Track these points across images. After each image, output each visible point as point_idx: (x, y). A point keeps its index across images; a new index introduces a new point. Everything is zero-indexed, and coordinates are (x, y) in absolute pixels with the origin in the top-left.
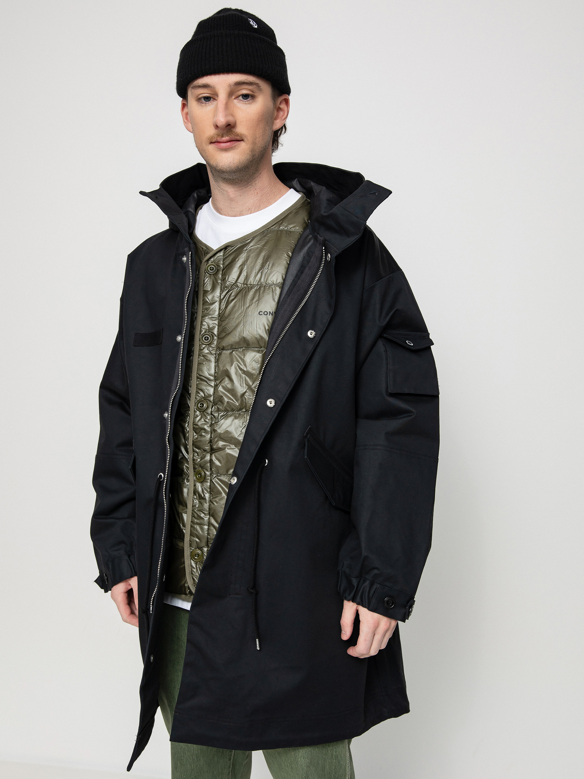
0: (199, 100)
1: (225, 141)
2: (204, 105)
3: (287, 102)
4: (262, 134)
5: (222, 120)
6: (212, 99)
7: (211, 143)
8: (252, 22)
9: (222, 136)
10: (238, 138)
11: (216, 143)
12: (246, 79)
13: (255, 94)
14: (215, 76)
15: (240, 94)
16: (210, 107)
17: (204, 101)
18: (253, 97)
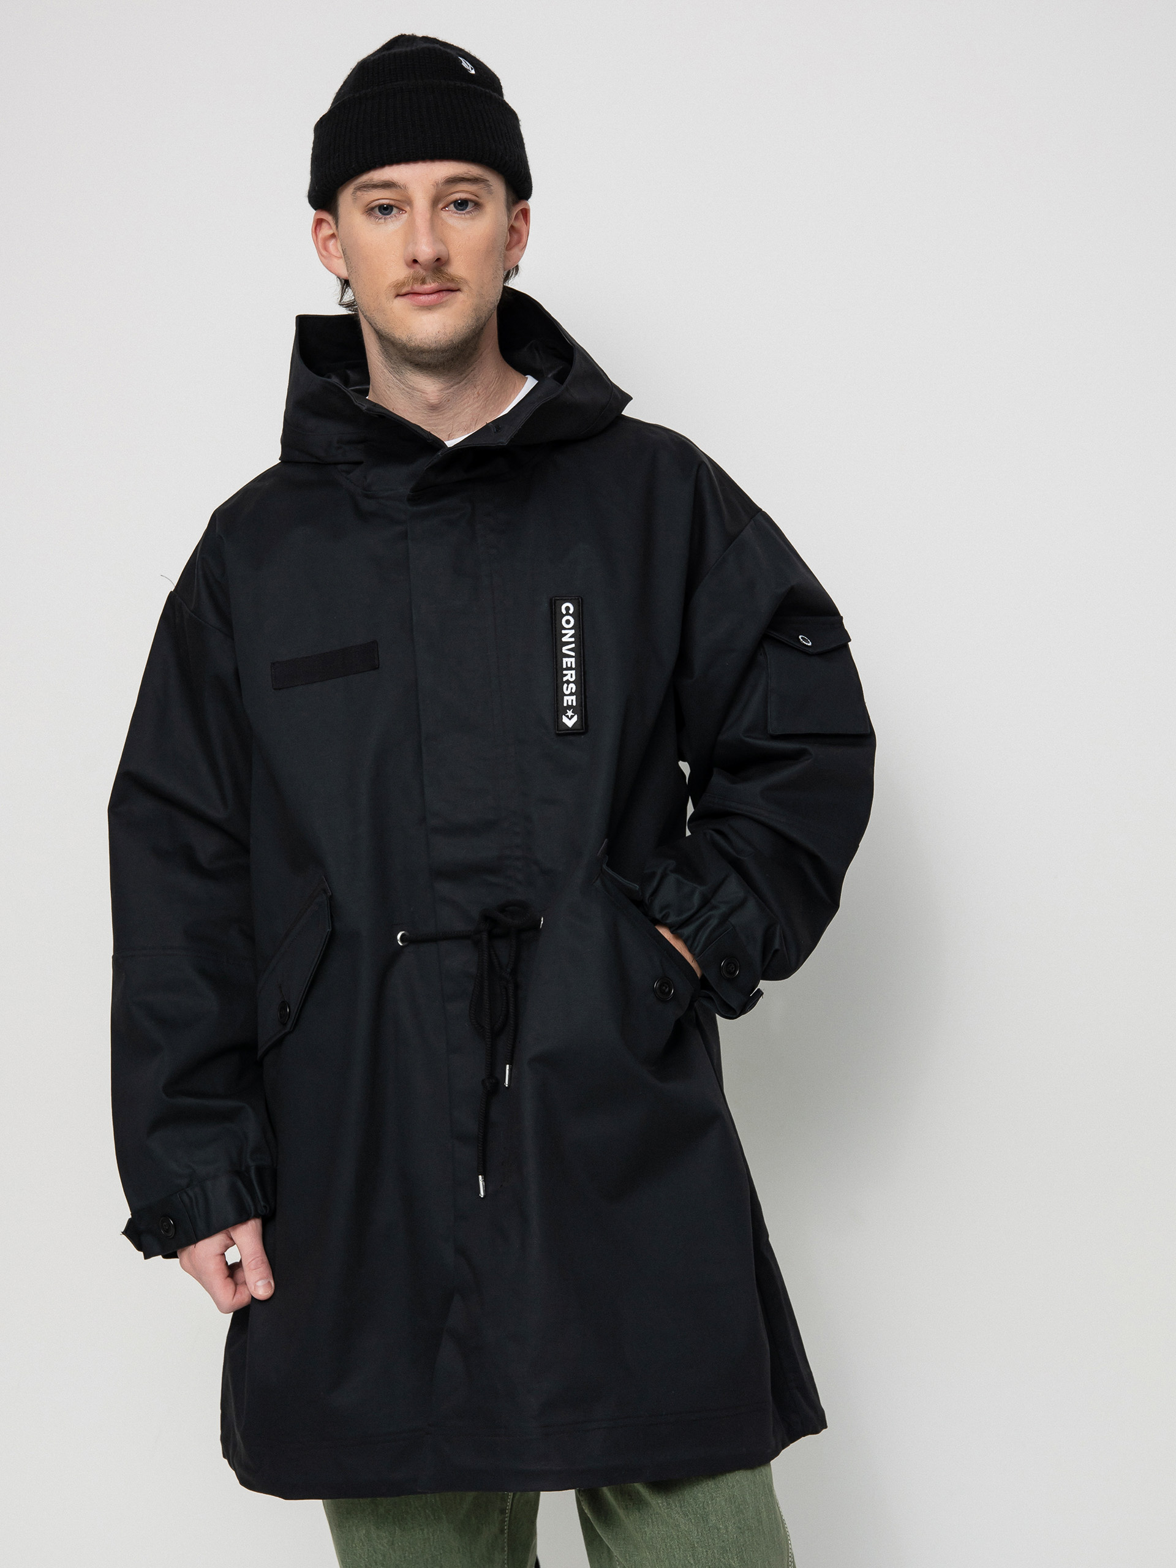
0: (369, 211)
1: (428, 291)
2: (383, 220)
3: (525, 213)
4: (493, 277)
5: (425, 251)
6: (395, 211)
7: (398, 295)
8: (466, 64)
9: (423, 282)
10: (452, 285)
11: (410, 296)
12: (466, 171)
13: (481, 201)
14: (408, 166)
16: (393, 226)
17: (380, 214)
18: (478, 205)
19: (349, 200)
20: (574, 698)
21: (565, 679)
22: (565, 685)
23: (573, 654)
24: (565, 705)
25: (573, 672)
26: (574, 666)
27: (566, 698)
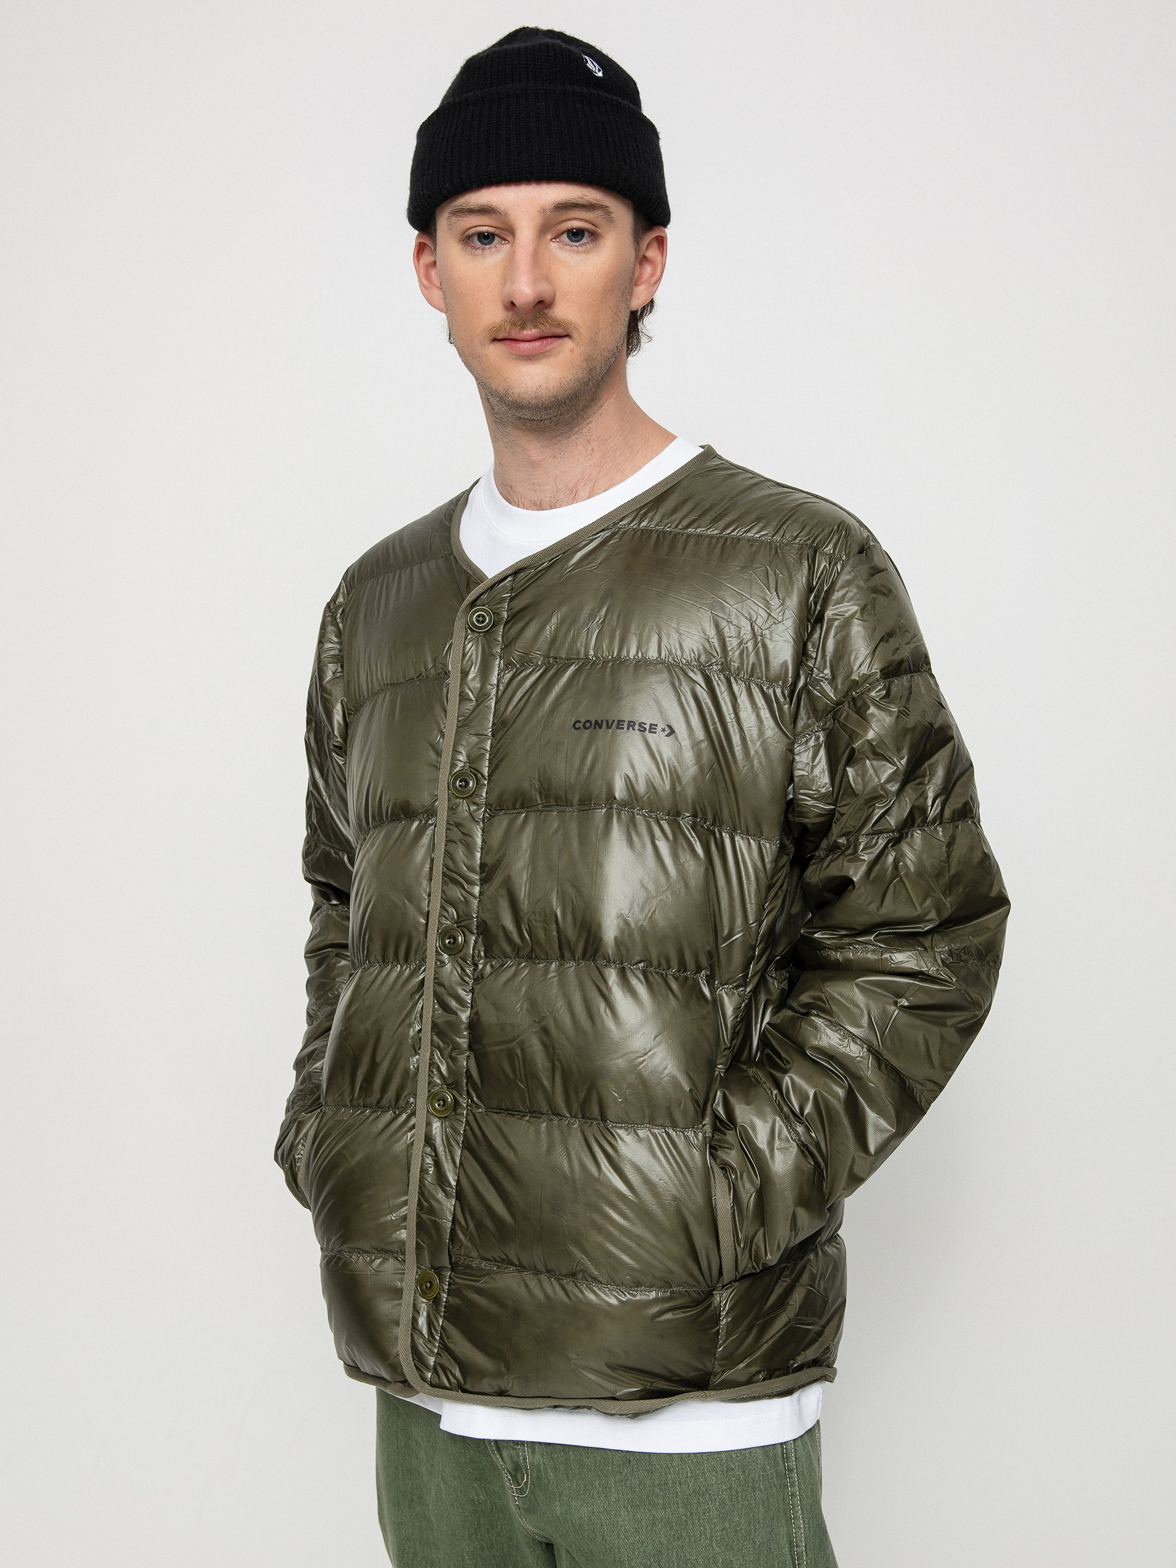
0: (466, 239)
1: (529, 338)
2: (480, 252)
3: (661, 242)
4: (611, 320)
5: (525, 290)
6: (497, 239)
7: (495, 340)
8: (591, 65)
9: (523, 327)
10: (559, 331)
11: (507, 342)
12: (581, 196)
13: (599, 231)
14: (510, 188)
15: (564, 229)
16: (494, 257)
17: (479, 244)
18: (595, 236)
19: (444, 223)
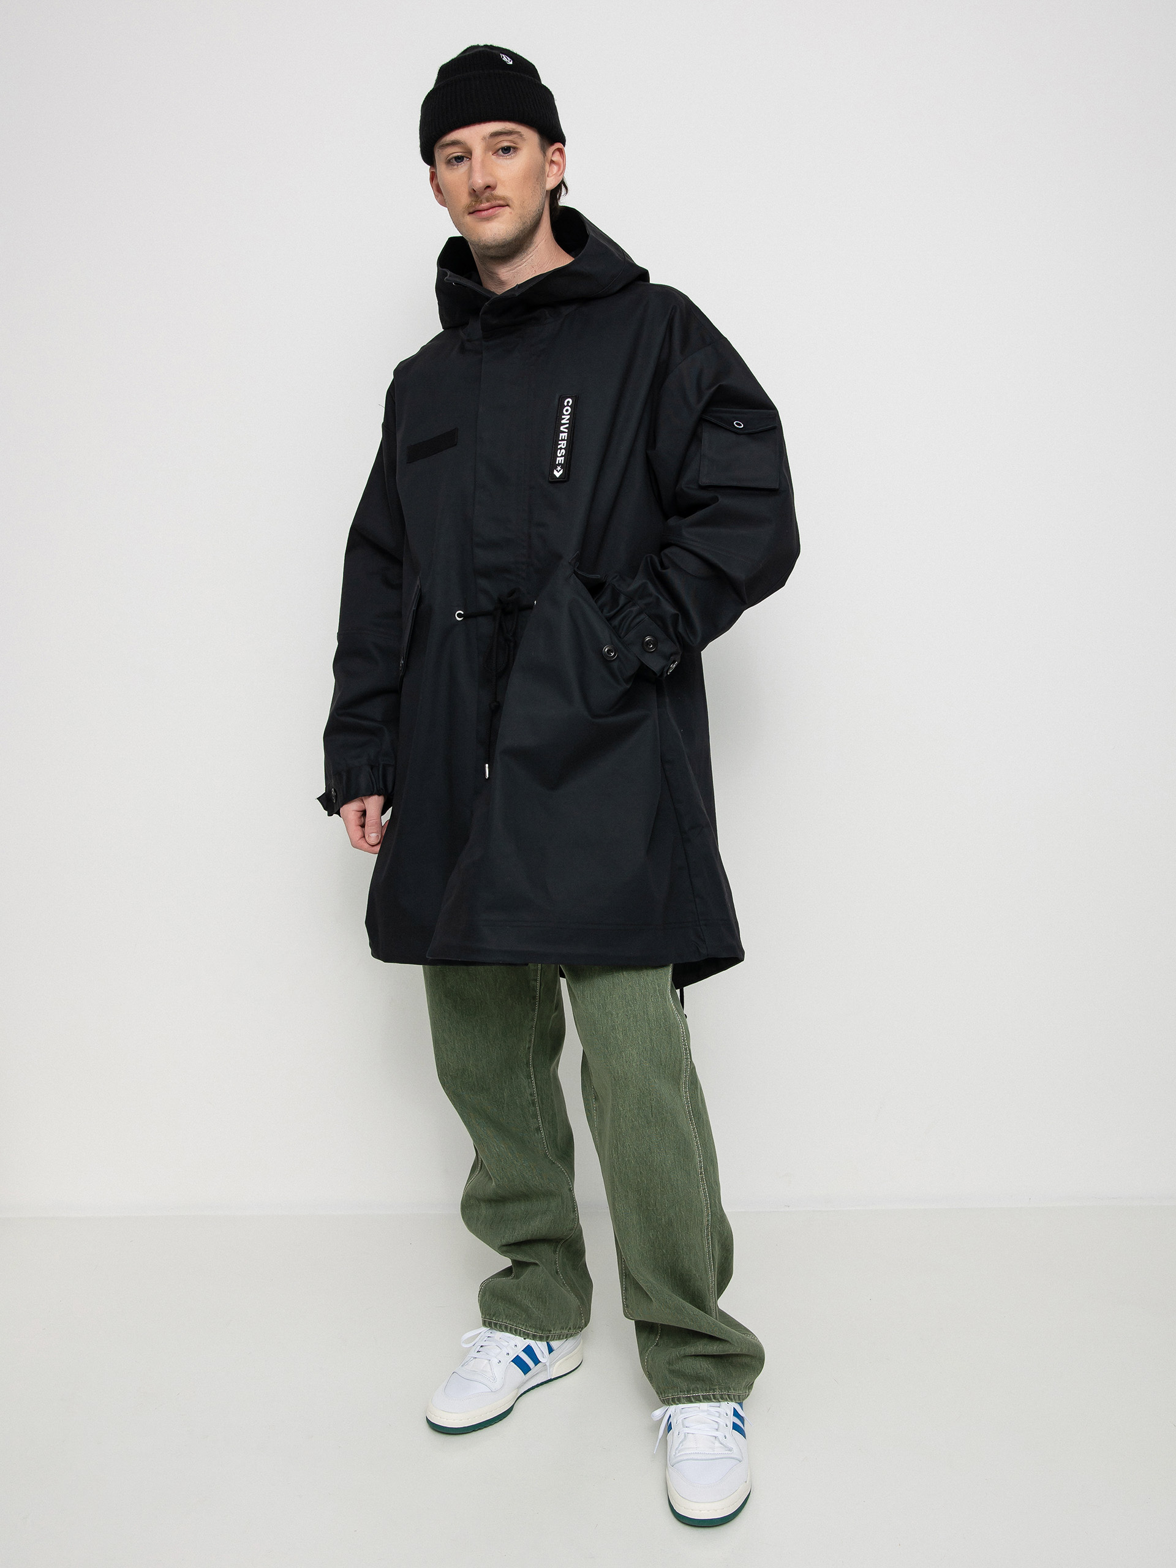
0: (449, 162)
1: (486, 208)
2: (456, 167)
4: (531, 194)
6: (464, 158)
8: (505, 58)
9: (480, 203)
10: (501, 202)
11: (474, 213)
12: (504, 127)
13: (518, 146)
14: (466, 129)
15: (498, 148)
17: (455, 163)
18: (515, 149)
19: (440, 155)
20: (563, 458)
21: (559, 447)
22: (559, 451)
23: (566, 431)
24: (557, 463)
25: (565, 442)
26: (566, 438)
27: (558, 459)
